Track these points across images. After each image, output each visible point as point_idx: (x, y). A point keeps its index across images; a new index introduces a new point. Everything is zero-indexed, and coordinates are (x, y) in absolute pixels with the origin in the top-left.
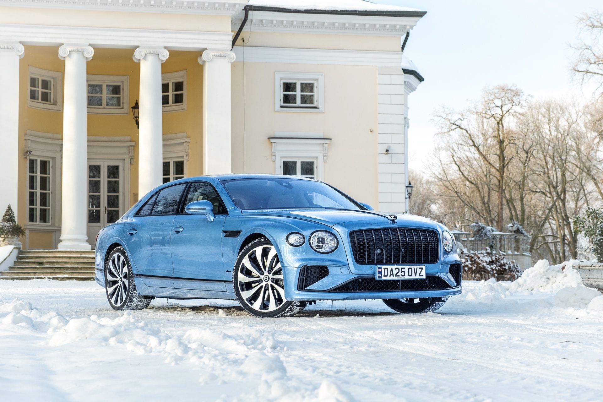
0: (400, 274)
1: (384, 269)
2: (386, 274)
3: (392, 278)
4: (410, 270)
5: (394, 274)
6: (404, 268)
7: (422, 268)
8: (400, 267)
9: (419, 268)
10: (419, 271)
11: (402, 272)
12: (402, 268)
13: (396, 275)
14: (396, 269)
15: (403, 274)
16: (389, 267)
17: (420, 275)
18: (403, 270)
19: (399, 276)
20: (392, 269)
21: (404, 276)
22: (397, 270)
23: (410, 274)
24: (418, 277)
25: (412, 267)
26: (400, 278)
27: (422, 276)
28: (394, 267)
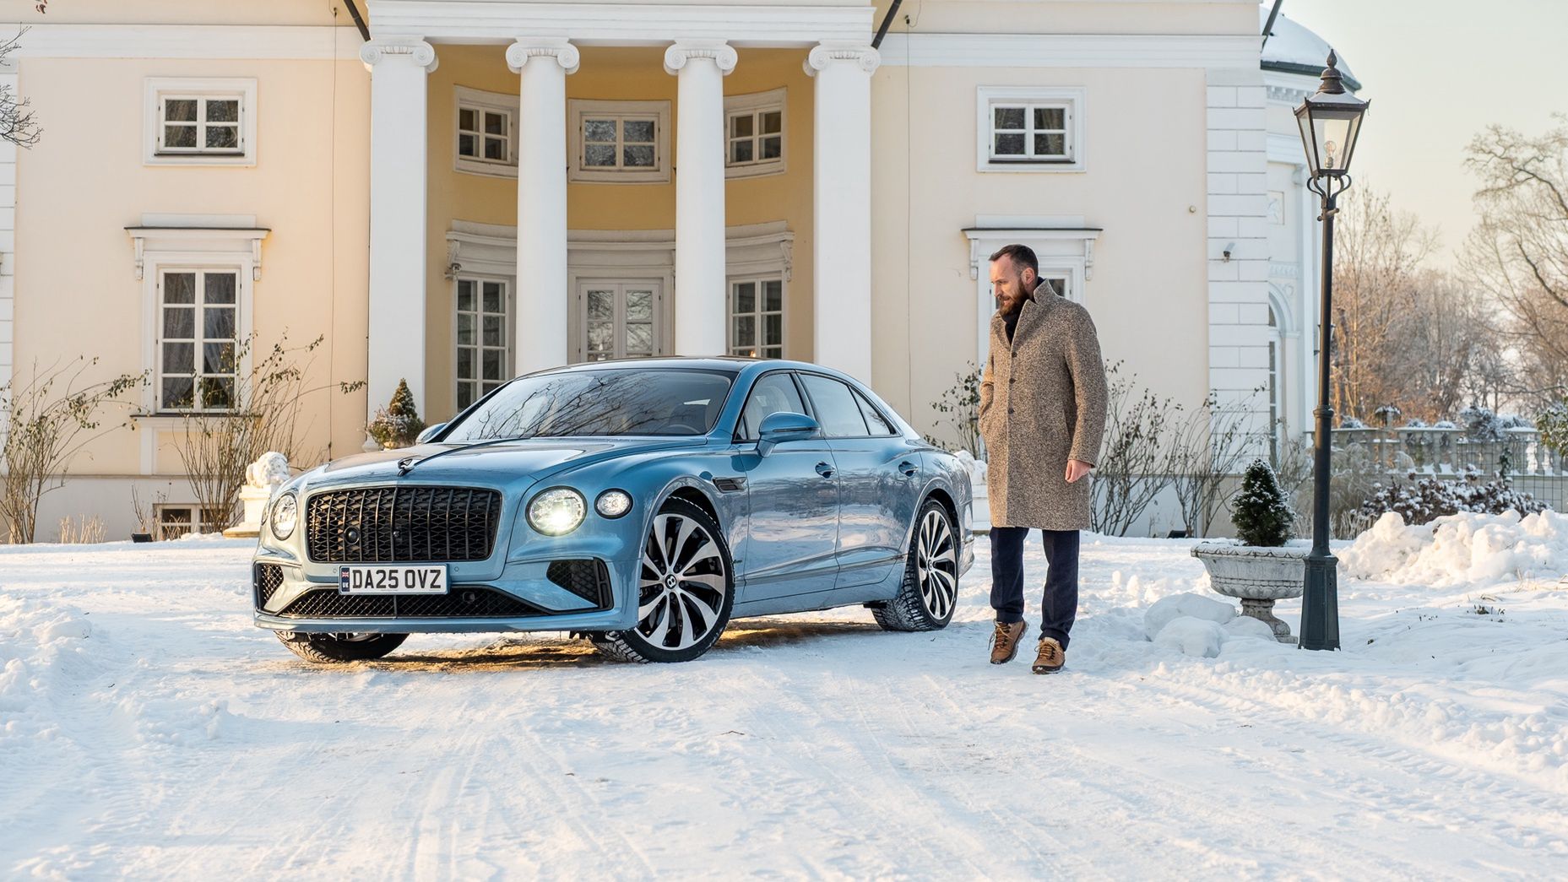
0: (386, 582)
1: (355, 572)
2: (358, 583)
3: (369, 591)
4: (410, 575)
5: (375, 583)
6: (396, 571)
7: (438, 572)
8: (387, 568)
9: (432, 571)
10: (430, 577)
11: (391, 578)
12: (391, 572)
13: (379, 586)
14: (378, 572)
15: (393, 582)
16: (364, 569)
17: (432, 586)
18: (393, 575)
19: (384, 587)
20: (369, 572)
21: (396, 586)
22: (381, 575)
23: (410, 583)
24: (427, 590)
25: (415, 568)
26: (388, 591)
27: (439, 587)
28: (374, 569)
